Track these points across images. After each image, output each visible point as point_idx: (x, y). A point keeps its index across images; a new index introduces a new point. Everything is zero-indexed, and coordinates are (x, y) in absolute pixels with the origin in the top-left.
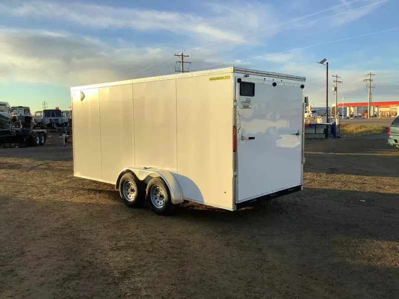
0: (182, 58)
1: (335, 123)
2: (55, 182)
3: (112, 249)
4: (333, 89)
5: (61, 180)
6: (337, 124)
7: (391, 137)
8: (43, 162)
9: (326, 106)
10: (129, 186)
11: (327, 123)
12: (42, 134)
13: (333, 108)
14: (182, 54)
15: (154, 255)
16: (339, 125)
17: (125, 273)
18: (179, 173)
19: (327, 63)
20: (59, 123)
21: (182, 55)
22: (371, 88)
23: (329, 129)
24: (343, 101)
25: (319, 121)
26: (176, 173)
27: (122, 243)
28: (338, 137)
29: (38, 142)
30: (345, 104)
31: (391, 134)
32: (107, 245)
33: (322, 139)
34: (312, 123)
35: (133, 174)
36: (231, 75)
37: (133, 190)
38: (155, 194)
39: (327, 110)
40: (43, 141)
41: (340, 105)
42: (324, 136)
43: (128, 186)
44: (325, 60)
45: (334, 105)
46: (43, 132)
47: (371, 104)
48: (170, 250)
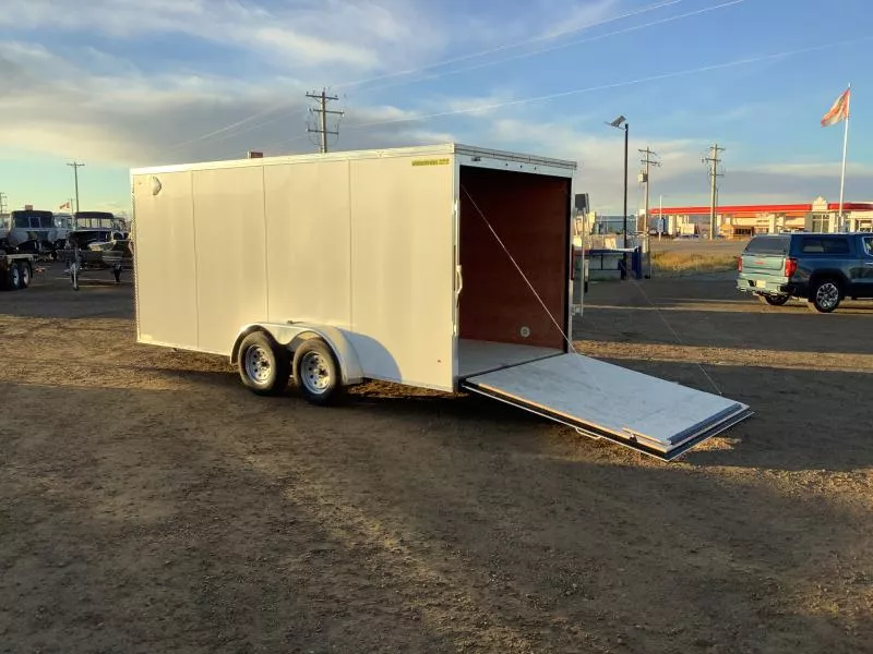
0: (324, 103)
1: (640, 248)
2: (93, 356)
3: (250, 453)
4: (641, 178)
5: (103, 353)
6: (644, 251)
7: (743, 275)
8: (47, 321)
9: (623, 215)
10: (257, 356)
11: (626, 247)
12: (24, 264)
13: (641, 218)
14: (323, 94)
15: (323, 458)
16: (648, 253)
17: (284, 481)
18: (355, 331)
19: (627, 126)
20: (50, 239)
21: (323, 96)
22: (716, 178)
23: (629, 262)
24: (660, 203)
25: (611, 243)
26: (349, 330)
27: (265, 444)
28: (647, 277)
29: (16, 281)
30: (665, 210)
31: (744, 269)
32: (240, 447)
33: (613, 280)
34: (596, 248)
35: (268, 334)
36: (451, 158)
37: (265, 364)
38: (310, 369)
39: (625, 222)
40: (26, 280)
41: (654, 211)
42: (618, 274)
43: (255, 357)
44: (622, 119)
45: (643, 212)
46: (26, 260)
47: (717, 210)
48: (350, 452)
